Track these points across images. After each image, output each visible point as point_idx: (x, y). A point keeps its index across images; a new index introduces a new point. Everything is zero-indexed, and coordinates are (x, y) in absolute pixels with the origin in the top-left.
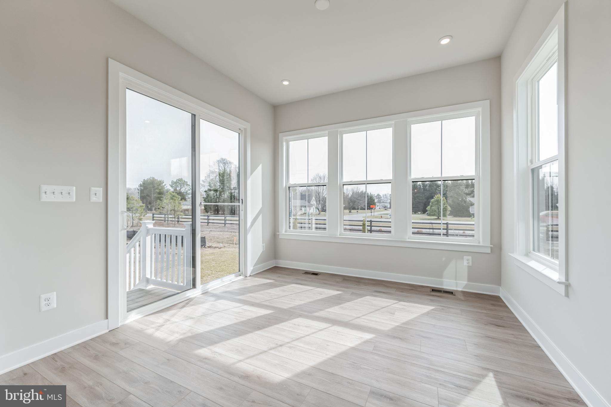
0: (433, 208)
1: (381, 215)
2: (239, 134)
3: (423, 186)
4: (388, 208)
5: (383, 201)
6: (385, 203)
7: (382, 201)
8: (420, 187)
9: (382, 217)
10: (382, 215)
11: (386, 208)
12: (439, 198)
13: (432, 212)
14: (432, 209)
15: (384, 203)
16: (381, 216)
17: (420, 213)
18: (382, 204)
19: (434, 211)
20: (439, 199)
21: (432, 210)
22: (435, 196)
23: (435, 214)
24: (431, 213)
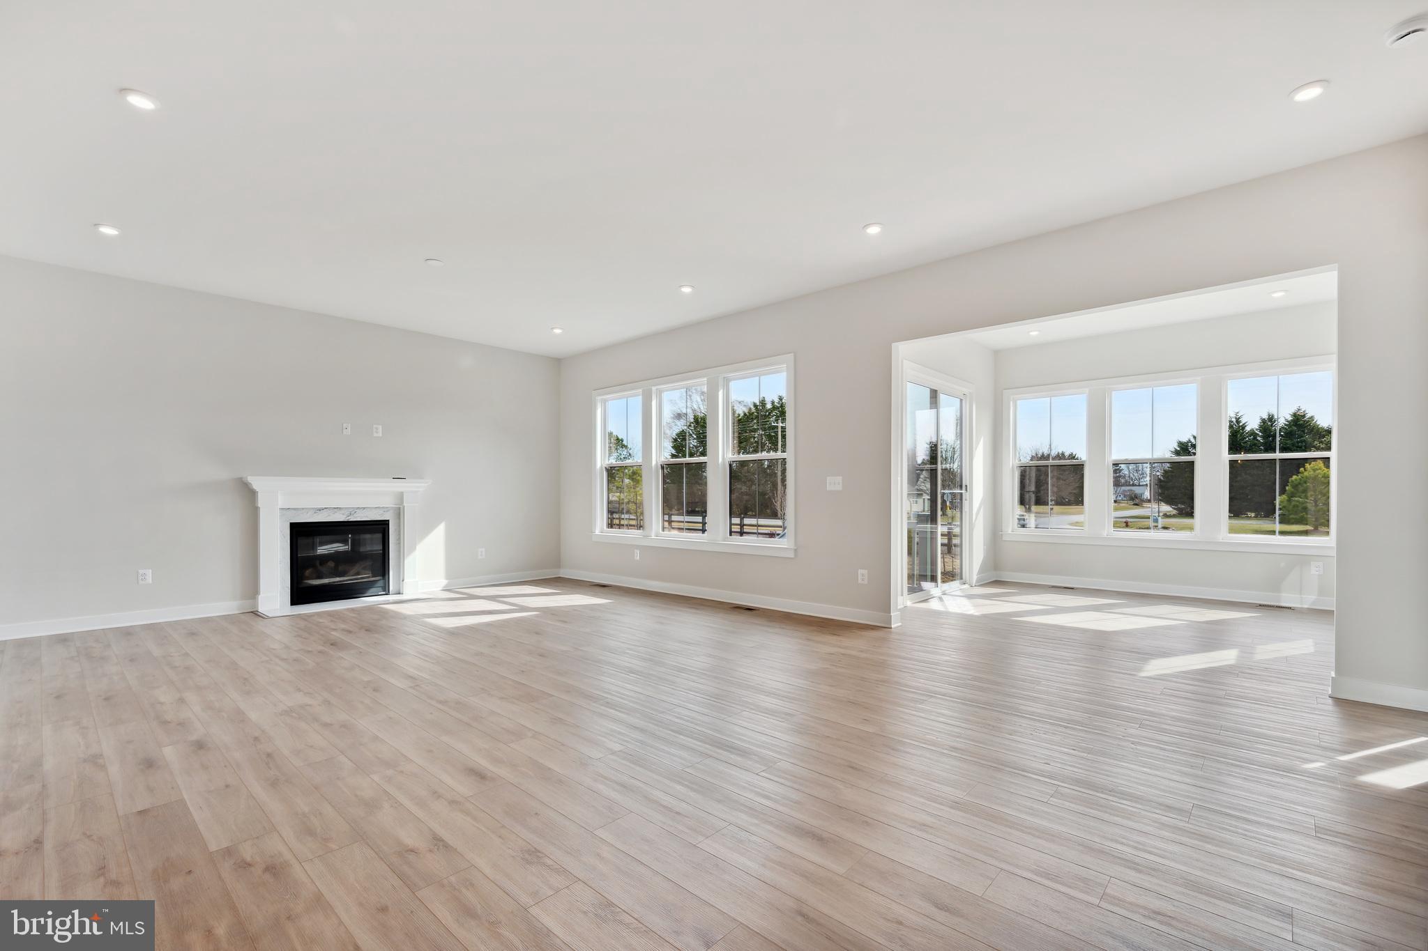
0: (1298, 501)
1: (1124, 520)
2: (961, 400)
3: (1263, 437)
4: (1143, 501)
5: (1126, 481)
6: (1133, 485)
7: (1123, 481)
8: (1255, 438)
9: (1129, 524)
10: (1129, 520)
11: (1137, 501)
12: (1317, 472)
13: (1296, 513)
14: (1293, 503)
15: (1130, 485)
16: (1126, 523)
17: (1253, 515)
18: (1123, 488)
19: (1300, 508)
20: (1319, 473)
21: (1294, 506)
22: (1304, 466)
23: (1302, 517)
24: (1291, 516)
